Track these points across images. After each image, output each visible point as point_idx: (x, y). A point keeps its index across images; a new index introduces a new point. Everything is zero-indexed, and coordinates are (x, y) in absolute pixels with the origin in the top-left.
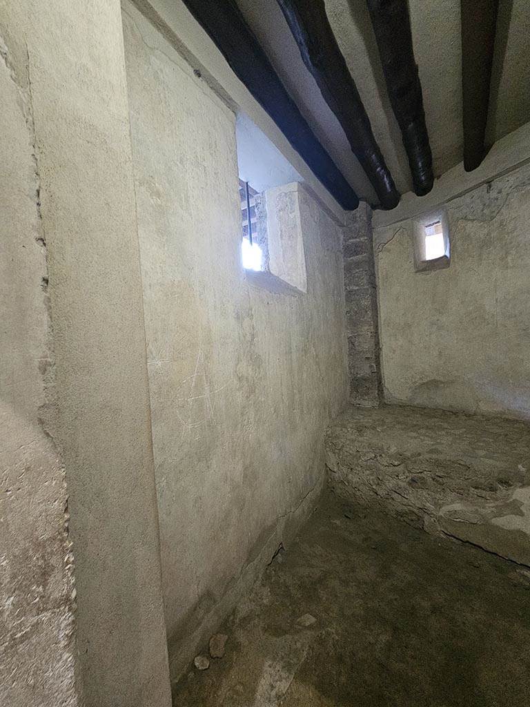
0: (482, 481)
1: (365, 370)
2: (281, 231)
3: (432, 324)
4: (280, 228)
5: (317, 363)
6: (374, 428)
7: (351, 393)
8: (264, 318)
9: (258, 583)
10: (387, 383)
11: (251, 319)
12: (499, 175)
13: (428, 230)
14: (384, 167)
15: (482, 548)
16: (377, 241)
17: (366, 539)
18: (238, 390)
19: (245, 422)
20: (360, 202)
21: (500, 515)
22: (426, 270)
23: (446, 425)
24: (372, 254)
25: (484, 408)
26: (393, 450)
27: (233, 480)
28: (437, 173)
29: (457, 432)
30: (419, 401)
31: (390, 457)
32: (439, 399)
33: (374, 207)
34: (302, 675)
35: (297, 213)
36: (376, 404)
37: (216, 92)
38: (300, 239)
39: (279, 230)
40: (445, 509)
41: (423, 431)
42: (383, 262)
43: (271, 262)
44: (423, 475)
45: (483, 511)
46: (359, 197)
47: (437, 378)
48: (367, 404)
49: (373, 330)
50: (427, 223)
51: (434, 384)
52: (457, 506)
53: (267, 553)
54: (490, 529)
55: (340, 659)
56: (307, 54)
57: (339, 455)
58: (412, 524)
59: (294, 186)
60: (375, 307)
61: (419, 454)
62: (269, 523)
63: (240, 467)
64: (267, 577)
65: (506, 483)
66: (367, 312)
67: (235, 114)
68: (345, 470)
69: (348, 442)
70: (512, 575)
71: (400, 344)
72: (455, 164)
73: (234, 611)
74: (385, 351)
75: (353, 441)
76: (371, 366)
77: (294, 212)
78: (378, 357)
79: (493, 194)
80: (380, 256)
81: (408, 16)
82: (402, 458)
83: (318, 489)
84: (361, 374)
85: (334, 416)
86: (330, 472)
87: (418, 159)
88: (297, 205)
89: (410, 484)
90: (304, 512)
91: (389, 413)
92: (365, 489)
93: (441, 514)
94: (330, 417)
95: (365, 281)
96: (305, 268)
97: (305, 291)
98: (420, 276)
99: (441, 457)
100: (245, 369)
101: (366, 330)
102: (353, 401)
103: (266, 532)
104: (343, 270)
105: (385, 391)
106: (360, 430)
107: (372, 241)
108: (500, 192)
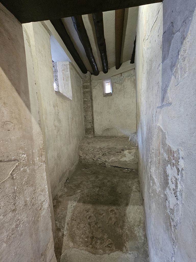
0: (118, 151)
1: (89, 126)
2: (63, 78)
3: (108, 112)
4: (63, 77)
5: (76, 123)
6: (93, 143)
7: (85, 133)
8: (61, 107)
9: (63, 187)
10: (95, 130)
11: (58, 107)
12: (124, 72)
13: (107, 84)
14: (95, 63)
15: (118, 167)
16: (93, 85)
17: (91, 172)
18: (55, 130)
19: (57, 140)
20: (88, 71)
21: (122, 158)
22: (106, 96)
23: (111, 140)
24: (91, 89)
25: (119, 135)
26: (98, 147)
27: (54, 158)
28: (109, 67)
29: (113, 141)
30: (104, 135)
31: (97, 149)
32: (109, 134)
33: (92, 74)
34: (79, 201)
35: (69, 72)
36: (93, 136)
37: (44, 26)
38: (70, 81)
39: (62, 77)
40: (110, 159)
41: (105, 142)
42: (95, 92)
43: (59, 88)
44: (105, 152)
45: (118, 158)
46: (87, 70)
47: (109, 128)
48: (90, 136)
49: (91, 113)
50: (106, 82)
51: (108, 129)
52: (113, 158)
53: (64, 180)
54: (120, 162)
55: (88, 196)
56: (76, 26)
57: (83, 151)
58: (103, 166)
59: (68, 63)
60: (92, 106)
61: (105, 147)
62: (65, 171)
63: (56, 154)
64: (65, 186)
65: (123, 150)
66: (90, 108)
67: (50, 35)
68: (85, 155)
69: (86, 147)
70: (124, 171)
71: (99, 118)
72: (113, 66)
73: (57, 195)
74: (95, 120)
75: (87, 146)
76: (91, 125)
77: (68, 72)
78: (93, 122)
79: (122, 77)
80: (93, 90)
81: (103, 26)
82: (100, 149)
83: (77, 162)
84: (88, 127)
85: (81, 140)
86: (80, 157)
87: (105, 63)
88: (69, 70)
89: (102, 155)
90: (73, 169)
91: (96, 138)
92: (91, 160)
93: (110, 161)
94: (80, 140)
95: (89, 98)
96: (72, 92)
97: (72, 99)
98: (105, 98)
99: (110, 147)
100: (57, 123)
101: (90, 113)
102: (86, 136)
103: (64, 174)
104: (82, 93)
105: (95, 132)
106: (89, 143)
107: (91, 85)
108: (123, 77)
